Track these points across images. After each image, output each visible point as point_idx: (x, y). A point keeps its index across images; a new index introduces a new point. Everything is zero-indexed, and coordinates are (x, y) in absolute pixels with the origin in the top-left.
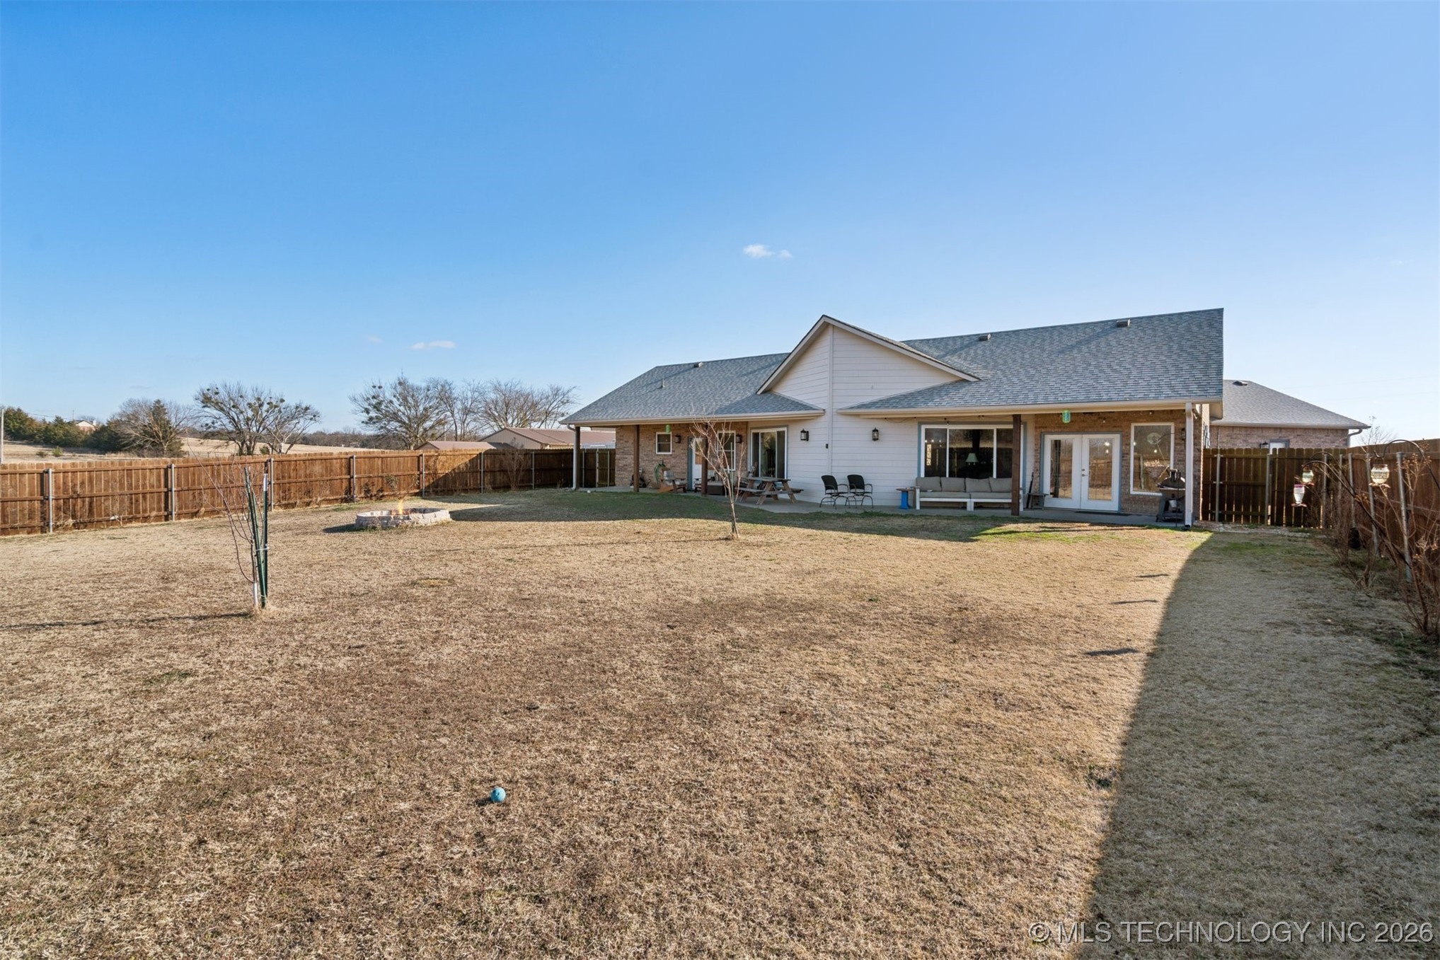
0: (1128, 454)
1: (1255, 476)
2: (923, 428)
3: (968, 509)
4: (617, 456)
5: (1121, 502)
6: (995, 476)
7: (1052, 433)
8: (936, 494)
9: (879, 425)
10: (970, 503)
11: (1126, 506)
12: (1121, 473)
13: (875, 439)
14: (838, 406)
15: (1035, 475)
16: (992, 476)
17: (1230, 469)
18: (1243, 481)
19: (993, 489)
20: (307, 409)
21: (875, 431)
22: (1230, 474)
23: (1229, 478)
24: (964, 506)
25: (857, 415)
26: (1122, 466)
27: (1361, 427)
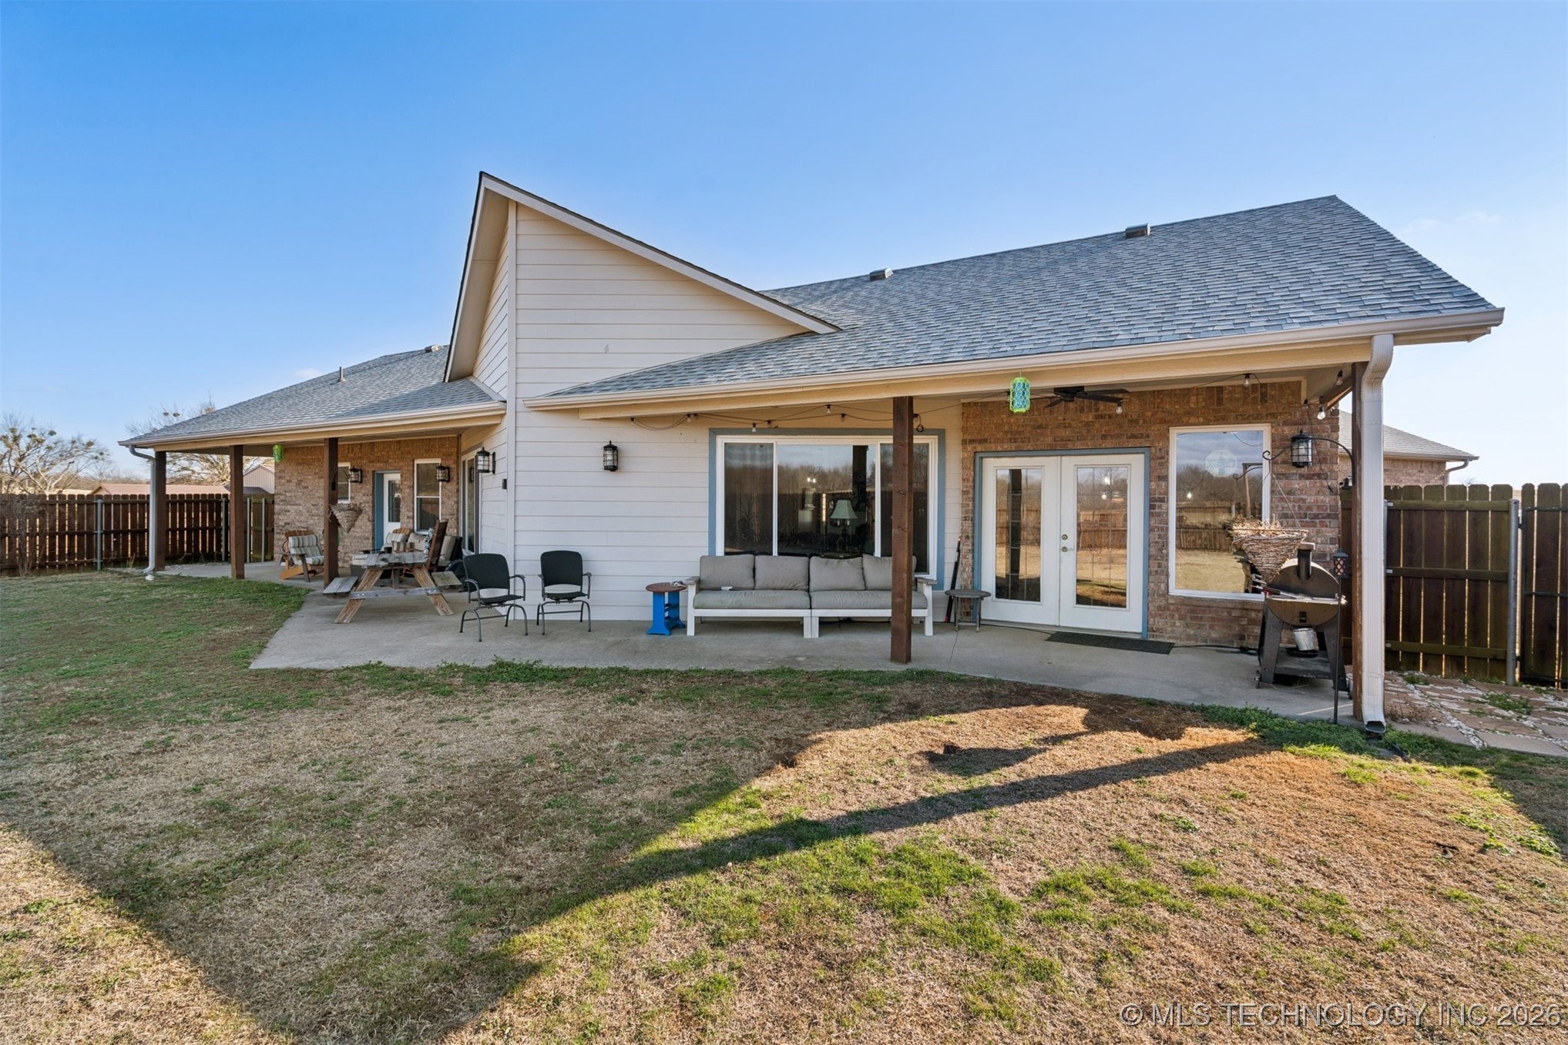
0: (1164, 500)
1: (1478, 556)
2: (721, 441)
3: (807, 634)
4: (277, 508)
5: (1147, 614)
6: (878, 552)
7: (997, 454)
8: (740, 597)
9: (622, 436)
10: (811, 619)
11: (1159, 623)
12: (1148, 544)
13: (614, 469)
14: (526, 391)
15: (964, 549)
16: (872, 553)
17: (1410, 536)
18: (1445, 567)
19: (869, 585)
20: (90, 444)
21: (611, 447)
22: (1410, 549)
23: (1409, 561)
24: (795, 626)
25: (574, 411)
26: (1149, 529)
27: (1466, 459)
